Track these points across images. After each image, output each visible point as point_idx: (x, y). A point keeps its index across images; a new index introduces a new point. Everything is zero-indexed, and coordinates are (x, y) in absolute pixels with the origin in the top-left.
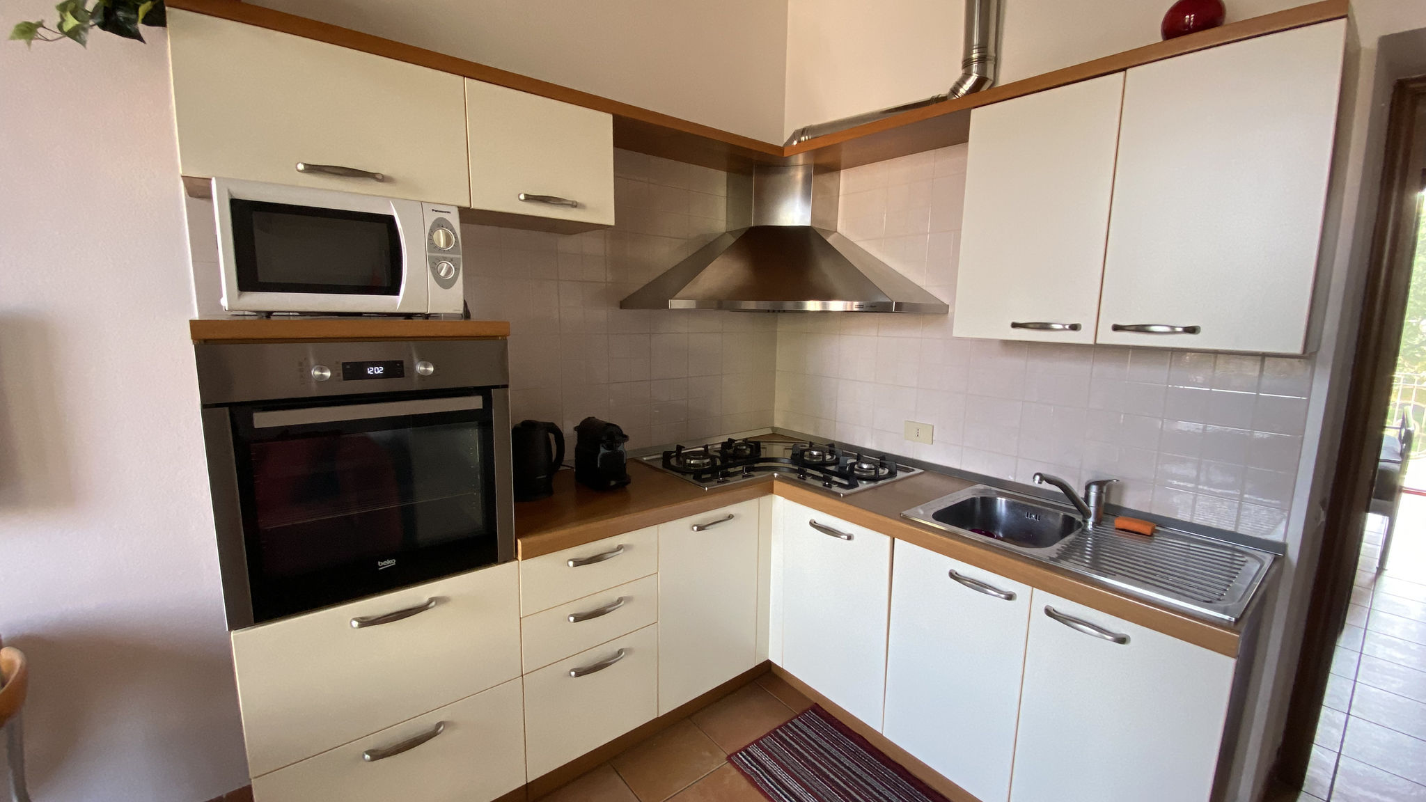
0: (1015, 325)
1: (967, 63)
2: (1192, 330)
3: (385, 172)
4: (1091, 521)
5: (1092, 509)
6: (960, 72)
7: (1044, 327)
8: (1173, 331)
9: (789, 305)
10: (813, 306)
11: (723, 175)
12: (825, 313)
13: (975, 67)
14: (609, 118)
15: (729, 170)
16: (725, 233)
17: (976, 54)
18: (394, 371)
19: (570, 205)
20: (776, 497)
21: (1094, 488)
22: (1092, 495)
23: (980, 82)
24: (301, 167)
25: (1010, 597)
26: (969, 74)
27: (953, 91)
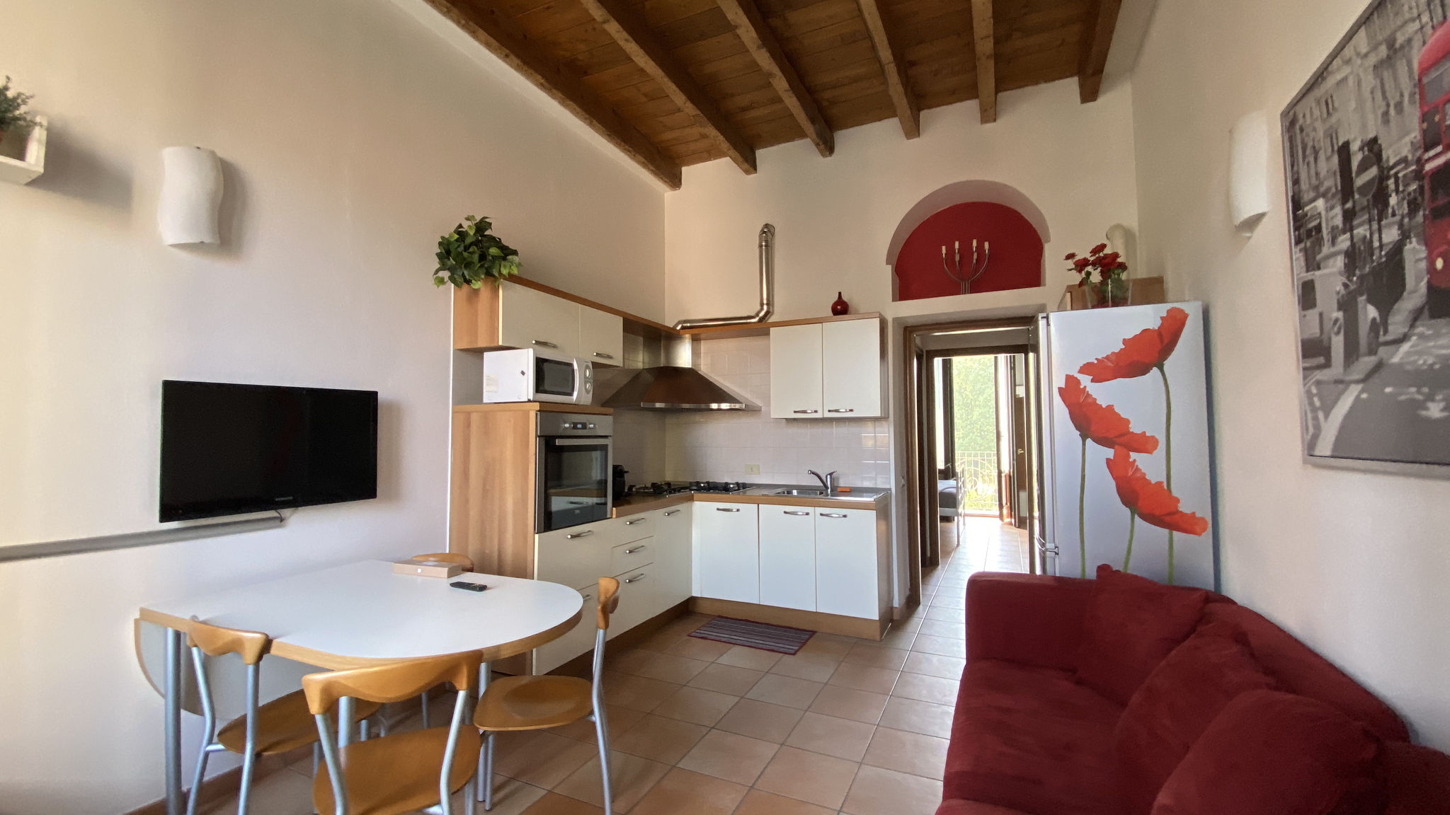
0: (795, 412)
1: (762, 305)
2: (851, 410)
3: (554, 342)
4: (829, 490)
5: (829, 486)
6: (759, 308)
7: (804, 412)
8: (846, 411)
9: (703, 406)
10: (714, 406)
11: (641, 339)
12: (719, 410)
13: (765, 307)
14: (622, 319)
15: (644, 337)
16: (643, 369)
17: (765, 302)
18: (584, 426)
19: (609, 357)
20: (696, 502)
21: (829, 476)
22: (829, 480)
23: (767, 313)
24: (534, 342)
25: (807, 514)
26: (762, 309)
27: (757, 315)
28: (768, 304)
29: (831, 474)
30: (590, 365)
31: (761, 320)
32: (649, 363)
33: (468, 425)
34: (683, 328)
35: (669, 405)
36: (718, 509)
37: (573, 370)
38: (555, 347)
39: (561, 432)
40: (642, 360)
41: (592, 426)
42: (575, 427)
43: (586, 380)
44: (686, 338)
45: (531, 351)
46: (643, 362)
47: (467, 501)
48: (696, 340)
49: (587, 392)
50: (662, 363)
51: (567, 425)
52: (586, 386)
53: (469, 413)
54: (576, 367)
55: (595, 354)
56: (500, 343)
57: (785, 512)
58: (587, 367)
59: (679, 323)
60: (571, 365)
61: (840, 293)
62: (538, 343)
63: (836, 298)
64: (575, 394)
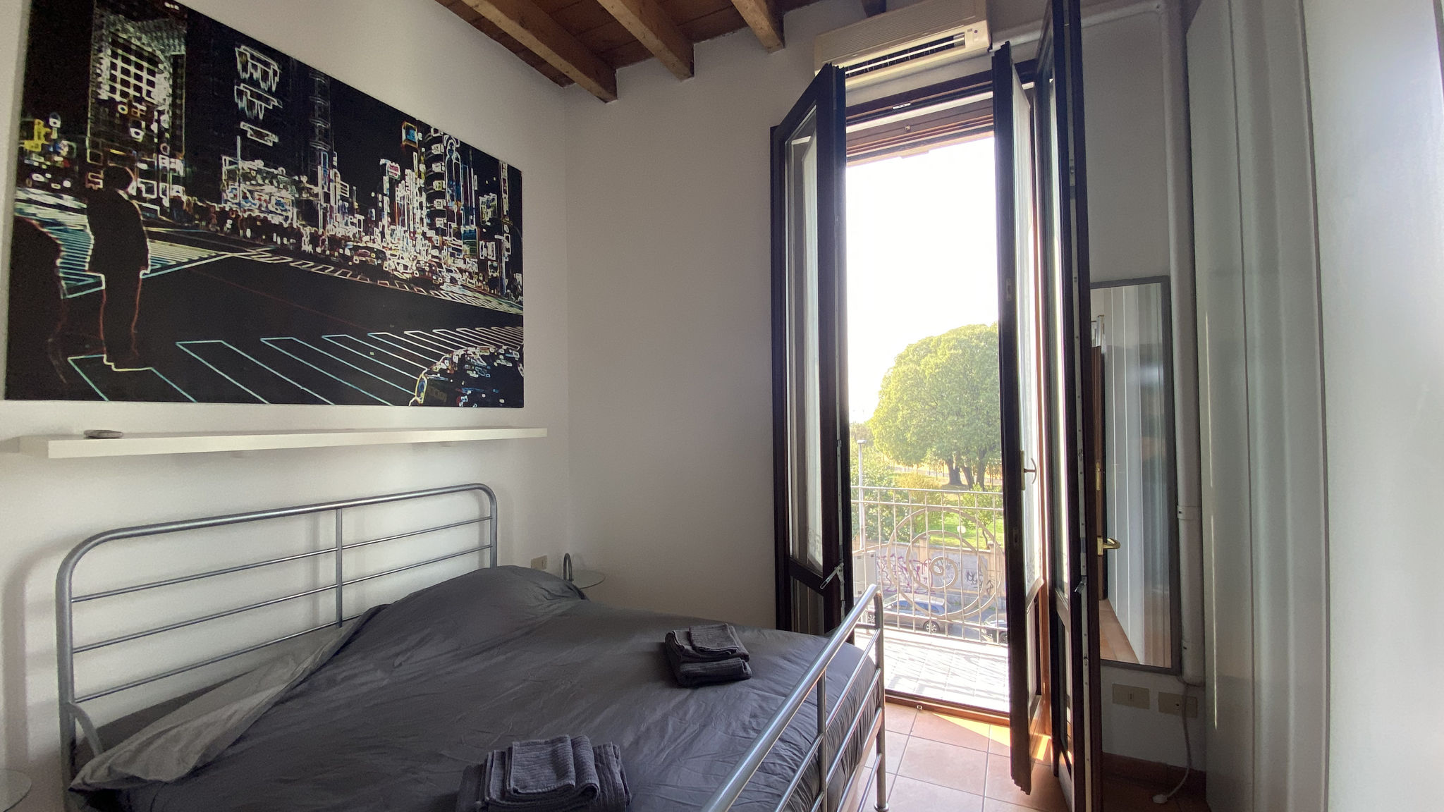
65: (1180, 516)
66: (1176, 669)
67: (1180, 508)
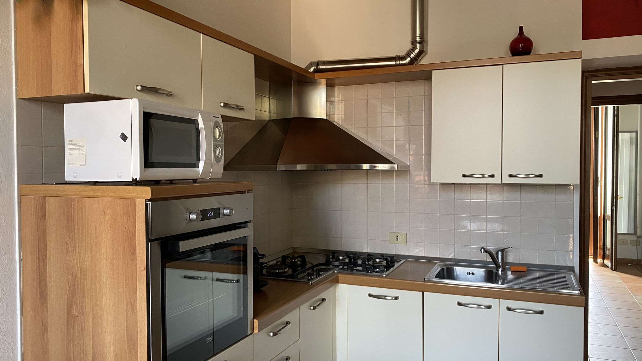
0: (464, 176)
1: (414, 43)
2: (539, 176)
4: (500, 270)
5: (500, 264)
11: (267, 83)
15: (270, 81)
16: (270, 120)
17: (418, 39)
18: (217, 213)
19: (239, 108)
20: (340, 284)
21: (500, 253)
22: (500, 257)
23: (421, 52)
24: (139, 88)
25: (489, 307)
26: (415, 48)
27: (408, 55)
28: (422, 42)
29: (502, 251)
30: (220, 120)
31: (411, 63)
32: (277, 113)
33: (42, 215)
34: (316, 71)
35: (312, 167)
36: (370, 295)
37: (198, 129)
38: (169, 95)
39: (183, 228)
40: (267, 109)
41: (227, 212)
42: (205, 218)
43: (215, 145)
44: (320, 83)
45: (135, 102)
46: (270, 112)
47: (44, 329)
48: (330, 85)
49: (218, 160)
50: (293, 114)
51: (193, 216)
52: (215, 152)
53: (44, 197)
54: (201, 125)
55: (222, 104)
56: (87, 90)
57: (459, 304)
58: (216, 125)
59: (311, 64)
60: (194, 122)
61: (521, 28)
62: (145, 89)
63: (514, 34)
64: (202, 164)
65: (638, 194)
66: (635, 233)
67: (638, 192)
